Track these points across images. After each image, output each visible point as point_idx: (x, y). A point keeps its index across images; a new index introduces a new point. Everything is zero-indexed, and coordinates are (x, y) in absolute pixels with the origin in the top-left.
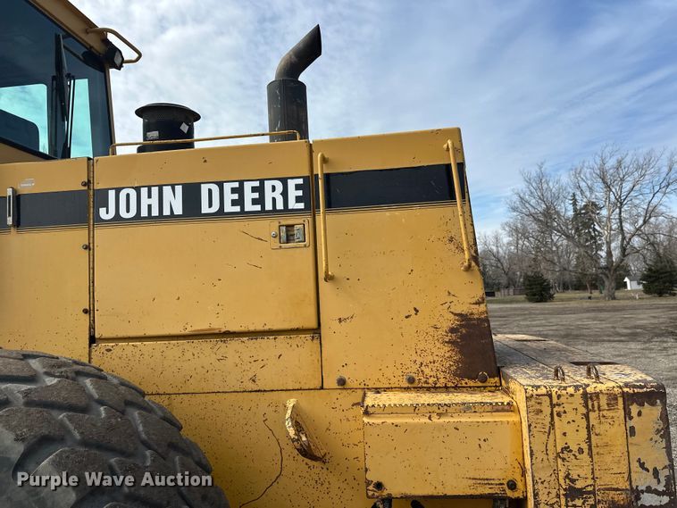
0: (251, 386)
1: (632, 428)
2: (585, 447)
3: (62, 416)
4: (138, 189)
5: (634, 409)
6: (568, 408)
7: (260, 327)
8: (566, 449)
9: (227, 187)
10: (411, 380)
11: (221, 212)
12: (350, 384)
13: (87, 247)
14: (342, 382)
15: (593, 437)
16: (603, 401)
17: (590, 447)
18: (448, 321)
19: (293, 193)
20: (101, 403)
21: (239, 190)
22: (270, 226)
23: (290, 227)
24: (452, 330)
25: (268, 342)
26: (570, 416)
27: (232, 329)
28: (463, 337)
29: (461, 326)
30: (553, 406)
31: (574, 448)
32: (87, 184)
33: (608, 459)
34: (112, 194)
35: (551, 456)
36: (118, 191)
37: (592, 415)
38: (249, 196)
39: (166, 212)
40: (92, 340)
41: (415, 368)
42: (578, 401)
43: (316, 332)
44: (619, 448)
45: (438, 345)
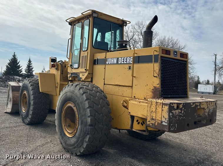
0: (122, 95)
1: (163, 110)
2: (155, 111)
3: (88, 91)
4: (111, 58)
5: (164, 106)
6: (153, 104)
7: (124, 85)
8: (152, 111)
9: (122, 58)
10: (145, 98)
11: (121, 63)
12: (136, 97)
13: (105, 68)
14: (135, 97)
15: (157, 110)
16: (159, 104)
17: (156, 111)
18: (152, 88)
19: (131, 60)
20: (94, 91)
21: (124, 59)
22: (127, 66)
23: (130, 67)
24: (153, 90)
25: (125, 88)
26: (153, 105)
27: (121, 85)
28: (154, 91)
29: (155, 89)
30: (151, 103)
31: (153, 111)
32: (105, 57)
33: (158, 114)
34: (108, 59)
35: (150, 112)
36: (109, 59)
37: (157, 106)
38: (125, 60)
39: (114, 63)
40: (104, 84)
41: (146, 96)
42: (155, 103)
43: (132, 87)
44: (160, 113)
45: (150, 92)
